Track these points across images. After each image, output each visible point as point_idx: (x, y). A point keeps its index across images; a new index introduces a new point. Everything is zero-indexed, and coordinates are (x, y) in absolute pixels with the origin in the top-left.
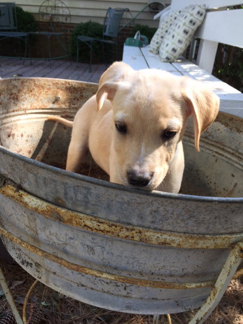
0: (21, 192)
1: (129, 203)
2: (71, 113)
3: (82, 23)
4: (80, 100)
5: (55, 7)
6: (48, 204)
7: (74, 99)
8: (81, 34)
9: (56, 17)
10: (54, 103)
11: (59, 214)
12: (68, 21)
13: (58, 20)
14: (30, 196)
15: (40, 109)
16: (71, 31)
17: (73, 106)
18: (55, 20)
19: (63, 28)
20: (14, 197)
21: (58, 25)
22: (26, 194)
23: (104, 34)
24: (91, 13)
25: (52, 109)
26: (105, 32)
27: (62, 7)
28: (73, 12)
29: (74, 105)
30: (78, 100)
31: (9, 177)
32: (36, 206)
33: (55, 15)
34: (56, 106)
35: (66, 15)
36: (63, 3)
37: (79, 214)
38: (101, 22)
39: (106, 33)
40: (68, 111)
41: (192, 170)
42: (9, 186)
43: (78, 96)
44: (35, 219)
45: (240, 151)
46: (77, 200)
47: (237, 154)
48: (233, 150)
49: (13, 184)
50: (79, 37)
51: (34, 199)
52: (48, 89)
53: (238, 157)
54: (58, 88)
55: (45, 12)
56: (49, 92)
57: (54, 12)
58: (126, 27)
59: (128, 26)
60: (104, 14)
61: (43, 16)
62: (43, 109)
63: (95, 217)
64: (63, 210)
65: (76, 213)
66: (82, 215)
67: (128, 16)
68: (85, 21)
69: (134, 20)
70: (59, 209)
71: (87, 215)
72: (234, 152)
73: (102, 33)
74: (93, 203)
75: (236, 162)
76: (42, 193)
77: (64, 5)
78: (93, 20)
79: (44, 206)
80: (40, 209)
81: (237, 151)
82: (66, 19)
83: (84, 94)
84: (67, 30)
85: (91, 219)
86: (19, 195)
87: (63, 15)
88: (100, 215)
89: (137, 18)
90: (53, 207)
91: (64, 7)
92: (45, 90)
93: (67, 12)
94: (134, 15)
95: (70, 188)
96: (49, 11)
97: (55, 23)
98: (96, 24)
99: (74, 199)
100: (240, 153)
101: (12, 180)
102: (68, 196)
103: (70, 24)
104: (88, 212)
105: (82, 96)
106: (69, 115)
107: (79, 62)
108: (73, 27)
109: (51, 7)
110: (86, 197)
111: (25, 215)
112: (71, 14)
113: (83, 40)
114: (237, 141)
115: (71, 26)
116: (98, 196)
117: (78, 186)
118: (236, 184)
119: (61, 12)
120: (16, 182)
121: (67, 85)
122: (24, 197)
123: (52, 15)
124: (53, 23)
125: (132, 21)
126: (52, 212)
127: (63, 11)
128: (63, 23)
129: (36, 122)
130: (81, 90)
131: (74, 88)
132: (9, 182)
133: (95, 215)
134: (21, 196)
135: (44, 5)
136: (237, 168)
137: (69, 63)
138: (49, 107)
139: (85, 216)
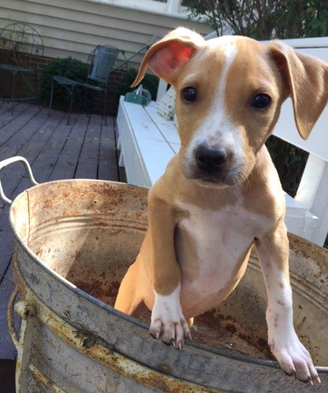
0: (116, 355)
1: (250, 374)
2: (106, 220)
3: (58, 59)
4: (118, 204)
5: (23, 33)
6: (152, 371)
7: (112, 203)
8: (57, 74)
9: (23, 46)
10: (88, 208)
11: (164, 383)
12: (40, 53)
13: (25, 51)
14: (128, 361)
15: (72, 216)
16: (41, 66)
17: (110, 212)
18: (21, 50)
19: (31, 61)
20: (104, 360)
21: (25, 56)
22: (122, 357)
23: (89, 76)
24: (70, 47)
25: (85, 215)
26: (90, 74)
27: (33, 35)
28: (47, 43)
29: (111, 210)
30: (116, 204)
31: (100, 335)
32: (136, 372)
33: (22, 43)
34: (90, 212)
35: (38, 45)
36: (34, 30)
37: (189, 384)
38: (85, 60)
39: (93, 76)
40: (103, 217)
41: (250, 296)
42: (99, 346)
43: (116, 199)
44: (117, 384)
45: (307, 279)
46: (191, 368)
47: (305, 282)
48: (299, 276)
49: (105, 344)
50: (55, 78)
51: (134, 364)
52: (84, 193)
53: (306, 286)
54: (95, 191)
55: (8, 37)
56: (85, 196)
57: (20, 39)
58: (117, 69)
59: (120, 68)
60: (89, 50)
61: (4, 43)
62: (76, 216)
63: (207, 387)
64: (171, 379)
65: (185, 383)
66: (192, 385)
67: (120, 56)
68: (63, 56)
69: (127, 62)
70: (165, 377)
71: (197, 384)
72: (300, 279)
73: (87, 75)
74: (208, 372)
75: (304, 292)
76: (143, 358)
77: (35, 33)
78: (74, 57)
79: (147, 373)
80: (139, 376)
81: (305, 279)
82: (37, 51)
83: (124, 197)
84: (37, 64)
85: (202, 390)
86: (113, 358)
87: (33, 45)
88: (212, 384)
89: (131, 60)
90: (158, 374)
91: (35, 35)
92: (81, 194)
93: (38, 41)
94: (128, 56)
95: (186, 355)
96: (15, 37)
97: (20, 53)
98: (77, 62)
99: (186, 367)
100: (308, 282)
101: (103, 340)
102: (179, 364)
103: (43, 57)
104: (199, 380)
105: (122, 200)
106: (104, 221)
107: (52, 108)
108: (45, 61)
109: (17, 32)
110: (203, 365)
111: (104, 378)
112: (45, 45)
113: (60, 82)
114: (304, 266)
115: (42, 59)
116: (217, 366)
117: (197, 355)
118: (305, 318)
119: (30, 40)
120: (109, 342)
121: (106, 187)
122: (119, 361)
123: (18, 43)
124: (18, 53)
125: (125, 64)
126: (155, 381)
127: (34, 40)
128: (33, 55)
129: (66, 232)
130: (121, 193)
131: (114, 191)
132: (100, 342)
133: (206, 384)
134: (115, 360)
135: (7, 28)
136: (306, 299)
137: (36, 109)
138: (82, 213)
139: (195, 385)
